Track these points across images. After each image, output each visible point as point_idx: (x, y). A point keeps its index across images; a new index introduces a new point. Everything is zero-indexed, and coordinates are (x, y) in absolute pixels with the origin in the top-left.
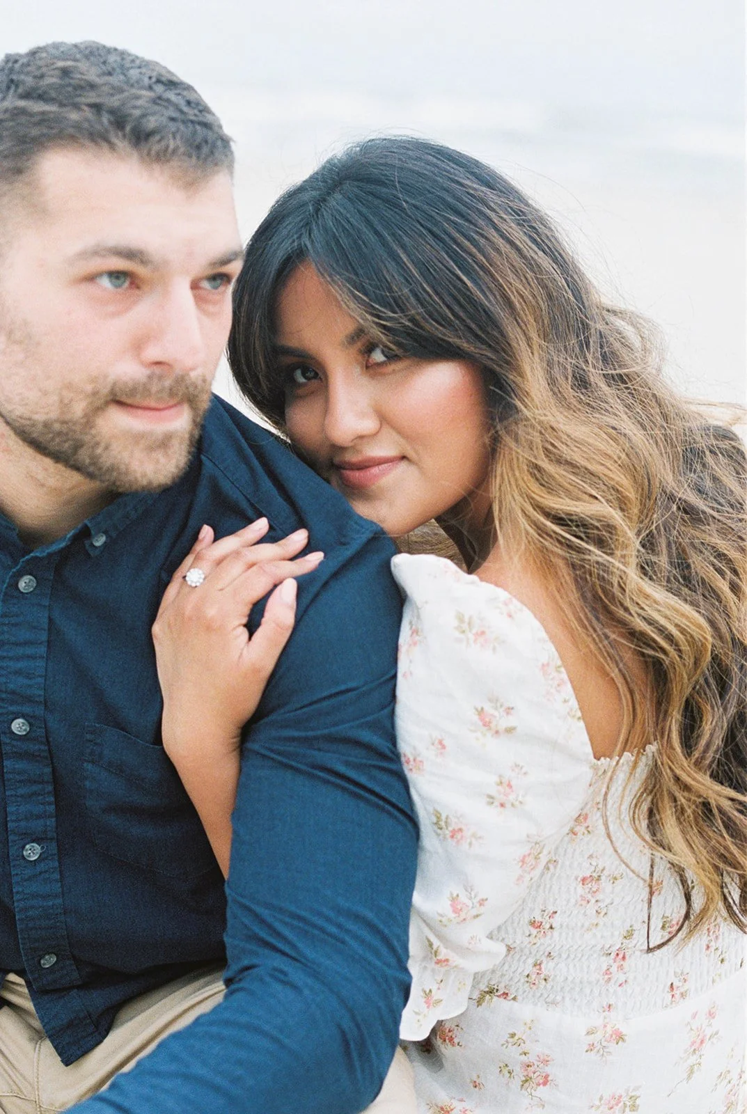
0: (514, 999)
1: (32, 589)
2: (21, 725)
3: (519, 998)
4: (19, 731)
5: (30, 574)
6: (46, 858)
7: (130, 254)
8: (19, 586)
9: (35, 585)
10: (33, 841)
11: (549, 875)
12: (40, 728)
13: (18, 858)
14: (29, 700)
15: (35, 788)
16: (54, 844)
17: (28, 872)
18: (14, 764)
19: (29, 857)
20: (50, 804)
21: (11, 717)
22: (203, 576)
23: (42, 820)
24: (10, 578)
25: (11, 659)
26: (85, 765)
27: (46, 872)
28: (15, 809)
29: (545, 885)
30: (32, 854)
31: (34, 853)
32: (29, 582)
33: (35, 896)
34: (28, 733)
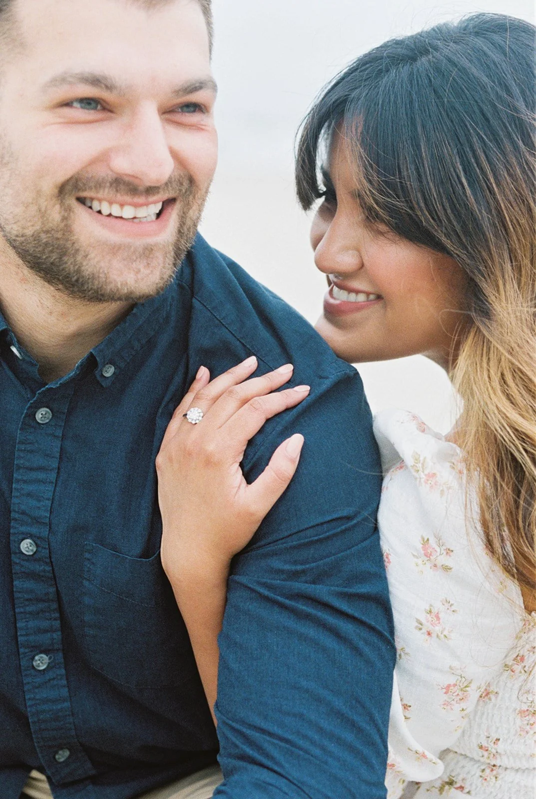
0: (469, 793)
1: (47, 421)
2: (29, 545)
3: (473, 793)
4: (27, 551)
5: (47, 407)
6: (53, 667)
7: (95, 81)
8: (36, 416)
9: (51, 417)
10: (41, 652)
11: (491, 704)
12: (45, 548)
13: (29, 669)
14: (37, 521)
15: (41, 606)
16: (61, 654)
17: (38, 680)
18: (22, 584)
19: (39, 666)
20: (55, 619)
21: (21, 537)
22: (202, 414)
23: (49, 634)
24: (28, 409)
25: (25, 482)
26: (84, 581)
27: (54, 679)
28: (24, 624)
29: (488, 713)
30: (41, 664)
31: (42, 663)
32: (46, 414)
33: (46, 701)
34: (35, 553)
